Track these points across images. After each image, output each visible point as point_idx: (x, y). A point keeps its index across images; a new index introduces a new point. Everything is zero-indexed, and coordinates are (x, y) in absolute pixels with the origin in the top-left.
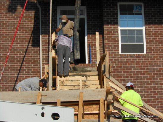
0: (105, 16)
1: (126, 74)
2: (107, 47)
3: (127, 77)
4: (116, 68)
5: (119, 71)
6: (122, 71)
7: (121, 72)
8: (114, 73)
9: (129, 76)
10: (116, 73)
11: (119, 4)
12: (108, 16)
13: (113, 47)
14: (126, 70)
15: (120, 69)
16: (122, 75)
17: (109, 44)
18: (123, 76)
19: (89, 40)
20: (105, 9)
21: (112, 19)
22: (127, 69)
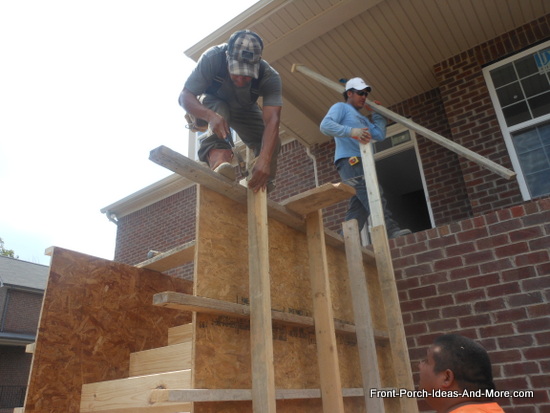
0: (452, 114)
1: (512, 259)
2: (476, 192)
3: (525, 273)
4: (458, 243)
5: (478, 251)
6: (493, 249)
7: (488, 255)
8: (452, 266)
9: (535, 265)
10: (464, 266)
11: (486, 72)
12: (462, 111)
13: (495, 186)
14: (510, 242)
15: (481, 244)
16: (494, 266)
17: (481, 181)
18: (499, 272)
19: (434, 193)
20: (447, 98)
21: (474, 114)
22: (515, 236)
